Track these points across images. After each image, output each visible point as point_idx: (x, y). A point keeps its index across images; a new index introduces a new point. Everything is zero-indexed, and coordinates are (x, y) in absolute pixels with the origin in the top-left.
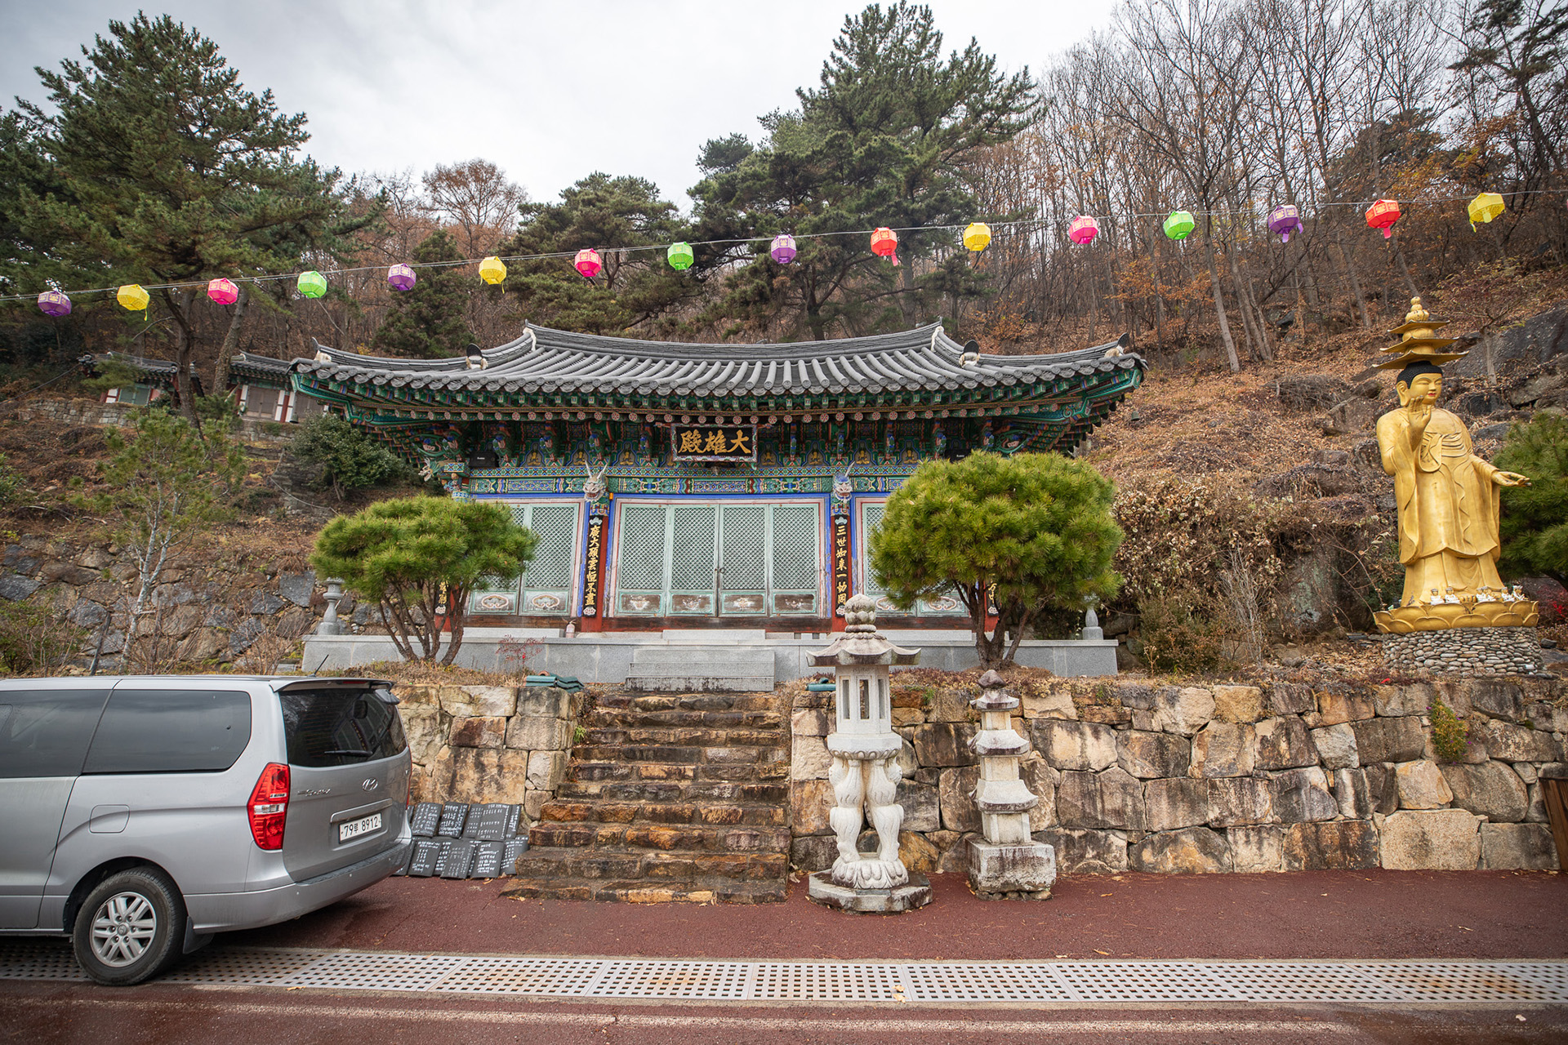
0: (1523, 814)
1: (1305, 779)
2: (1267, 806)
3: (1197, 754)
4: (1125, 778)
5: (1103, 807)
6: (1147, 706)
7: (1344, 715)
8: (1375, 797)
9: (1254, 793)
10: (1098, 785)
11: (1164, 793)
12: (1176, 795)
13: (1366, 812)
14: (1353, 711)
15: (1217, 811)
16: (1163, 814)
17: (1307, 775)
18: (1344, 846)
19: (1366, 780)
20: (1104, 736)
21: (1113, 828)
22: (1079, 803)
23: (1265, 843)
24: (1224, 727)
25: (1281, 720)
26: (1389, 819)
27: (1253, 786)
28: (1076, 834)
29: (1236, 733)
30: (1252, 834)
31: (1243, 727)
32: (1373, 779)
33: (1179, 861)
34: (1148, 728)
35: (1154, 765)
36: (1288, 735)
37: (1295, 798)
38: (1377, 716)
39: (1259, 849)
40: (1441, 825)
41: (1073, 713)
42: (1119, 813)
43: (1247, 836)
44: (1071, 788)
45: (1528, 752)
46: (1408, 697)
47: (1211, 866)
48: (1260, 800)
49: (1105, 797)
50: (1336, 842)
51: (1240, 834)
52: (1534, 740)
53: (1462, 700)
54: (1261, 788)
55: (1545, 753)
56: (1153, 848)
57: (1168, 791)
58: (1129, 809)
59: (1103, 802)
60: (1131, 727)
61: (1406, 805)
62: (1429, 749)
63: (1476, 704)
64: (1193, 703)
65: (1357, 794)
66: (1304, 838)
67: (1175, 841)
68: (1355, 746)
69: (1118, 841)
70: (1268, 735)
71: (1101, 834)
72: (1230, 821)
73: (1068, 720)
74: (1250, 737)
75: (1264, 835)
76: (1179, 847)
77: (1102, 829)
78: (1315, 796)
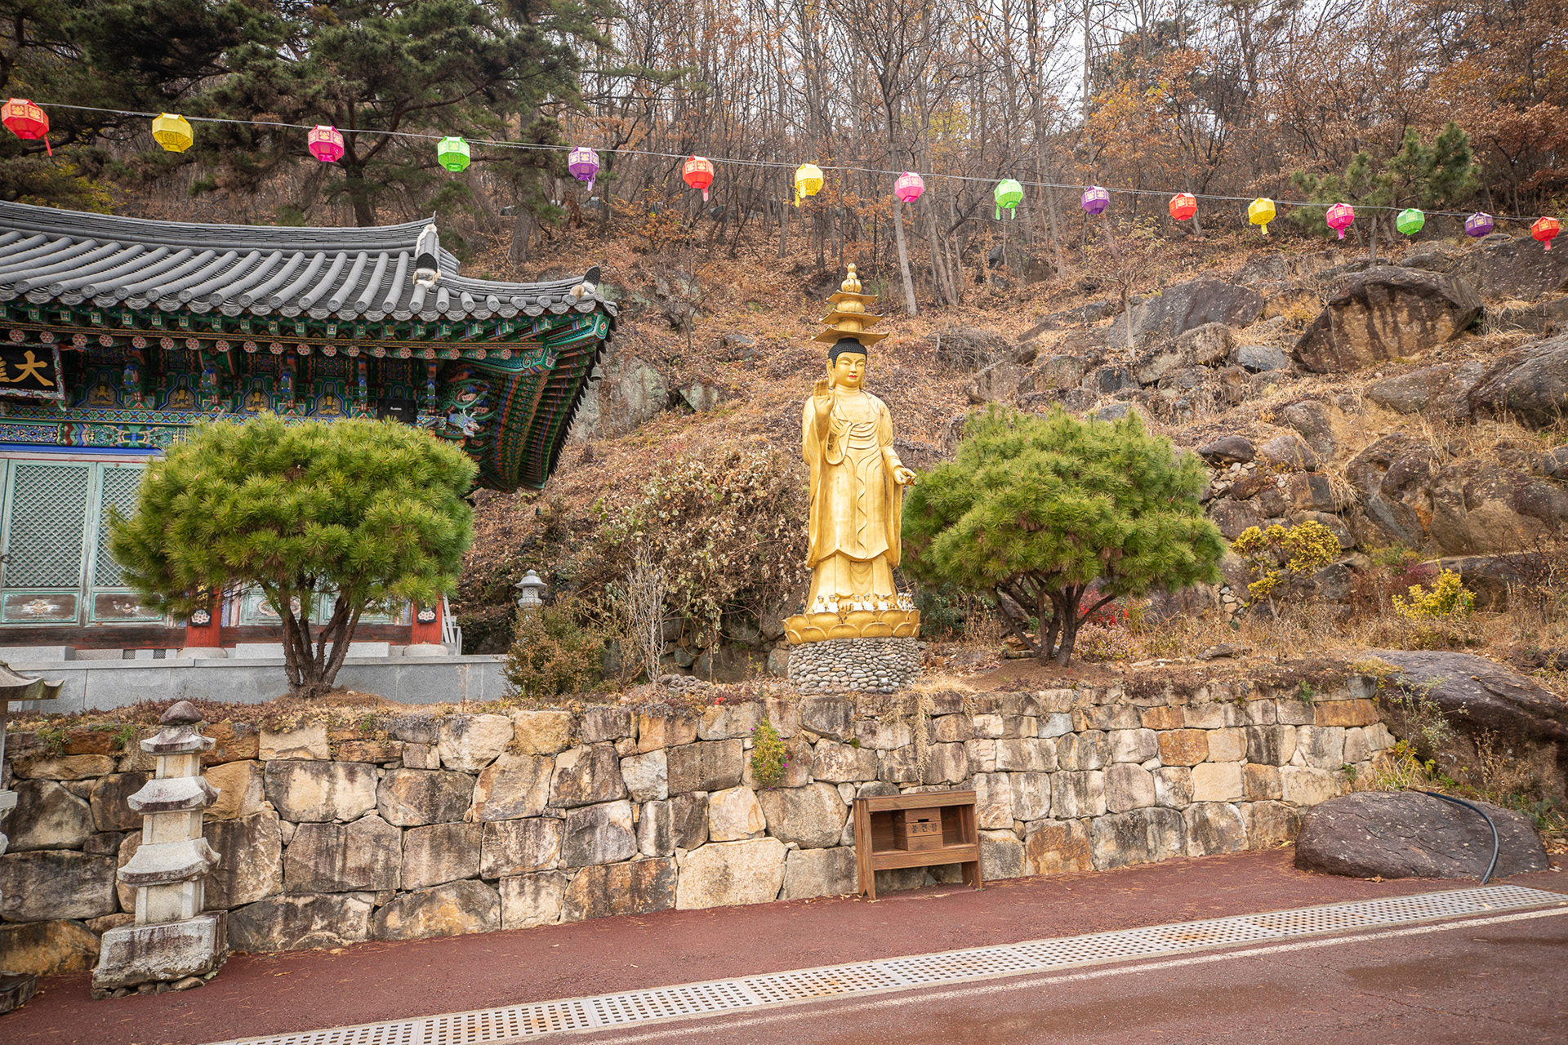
0: (836, 839)
1: (604, 816)
2: (553, 849)
3: (479, 794)
4: (380, 827)
5: (344, 865)
6: (427, 738)
7: (661, 740)
8: (677, 830)
9: (539, 835)
10: (342, 839)
11: (427, 843)
12: (442, 844)
13: (668, 849)
14: (671, 733)
15: (491, 859)
16: (421, 868)
17: (607, 810)
18: (635, 889)
19: (671, 812)
20: (361, 778)
21: (355, 890)
22: (311, 864)
23: (543, 893)
24: (517, 760)
25: (587, 749)
26: (691, 855)
27: (539, 827)
28: (301, 902)
29: (530, 766)
30: (528, 882)
31: (539, 757)
32: (679, 810)
33: (432, 923)
34: (421, 765)
35: (420, 810)
36: (593, 765)
37: (587, 838)
38: (698, 739)
39: (535, 900)
40: (746, 856)
41: (323, 751)
42: (363, 871)
43: (522, 886)
44: (304, 845)
45: (849, 771)
46: (735, 717)
47: (473, 925)
48: (544, 843)
49: (349, 853)
50: (627, 885)
51: (514, 885)
52: (857, 759)
53: (792, 717)
54: (549, 831)
55: (867, 772)
56: (401, 911)
57: (432, 840)
58: (379, 866)
59: (345, 858)
60: (402, 766)
61: (714, 837)
62: (747, 776)
63: (808, 723)
64: (486, 732)
65: (659, 829)
66: (591, 883)
67: (431, 899)
68: (665, 775)
69: (359, 906)
70: (570, 766)
71: (336, 898)
72: (506, 870)
73: (316, 760)
74: (547, 771)
75: (543, 883)
76: (436, 906)
77: (339, 893)
78: (612, 834)
